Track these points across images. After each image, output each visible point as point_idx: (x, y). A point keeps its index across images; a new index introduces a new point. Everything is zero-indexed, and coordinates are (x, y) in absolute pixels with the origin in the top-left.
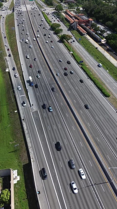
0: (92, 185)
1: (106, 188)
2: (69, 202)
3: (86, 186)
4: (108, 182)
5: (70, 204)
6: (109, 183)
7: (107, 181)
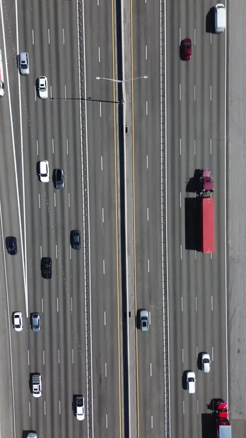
0: (83, 99)
1: (108, 111)
2: (29, 115)
3: (70, 97)
4: (117, 101)
5: (29, 119)
6: (117, 104)
7: (116, 99)
